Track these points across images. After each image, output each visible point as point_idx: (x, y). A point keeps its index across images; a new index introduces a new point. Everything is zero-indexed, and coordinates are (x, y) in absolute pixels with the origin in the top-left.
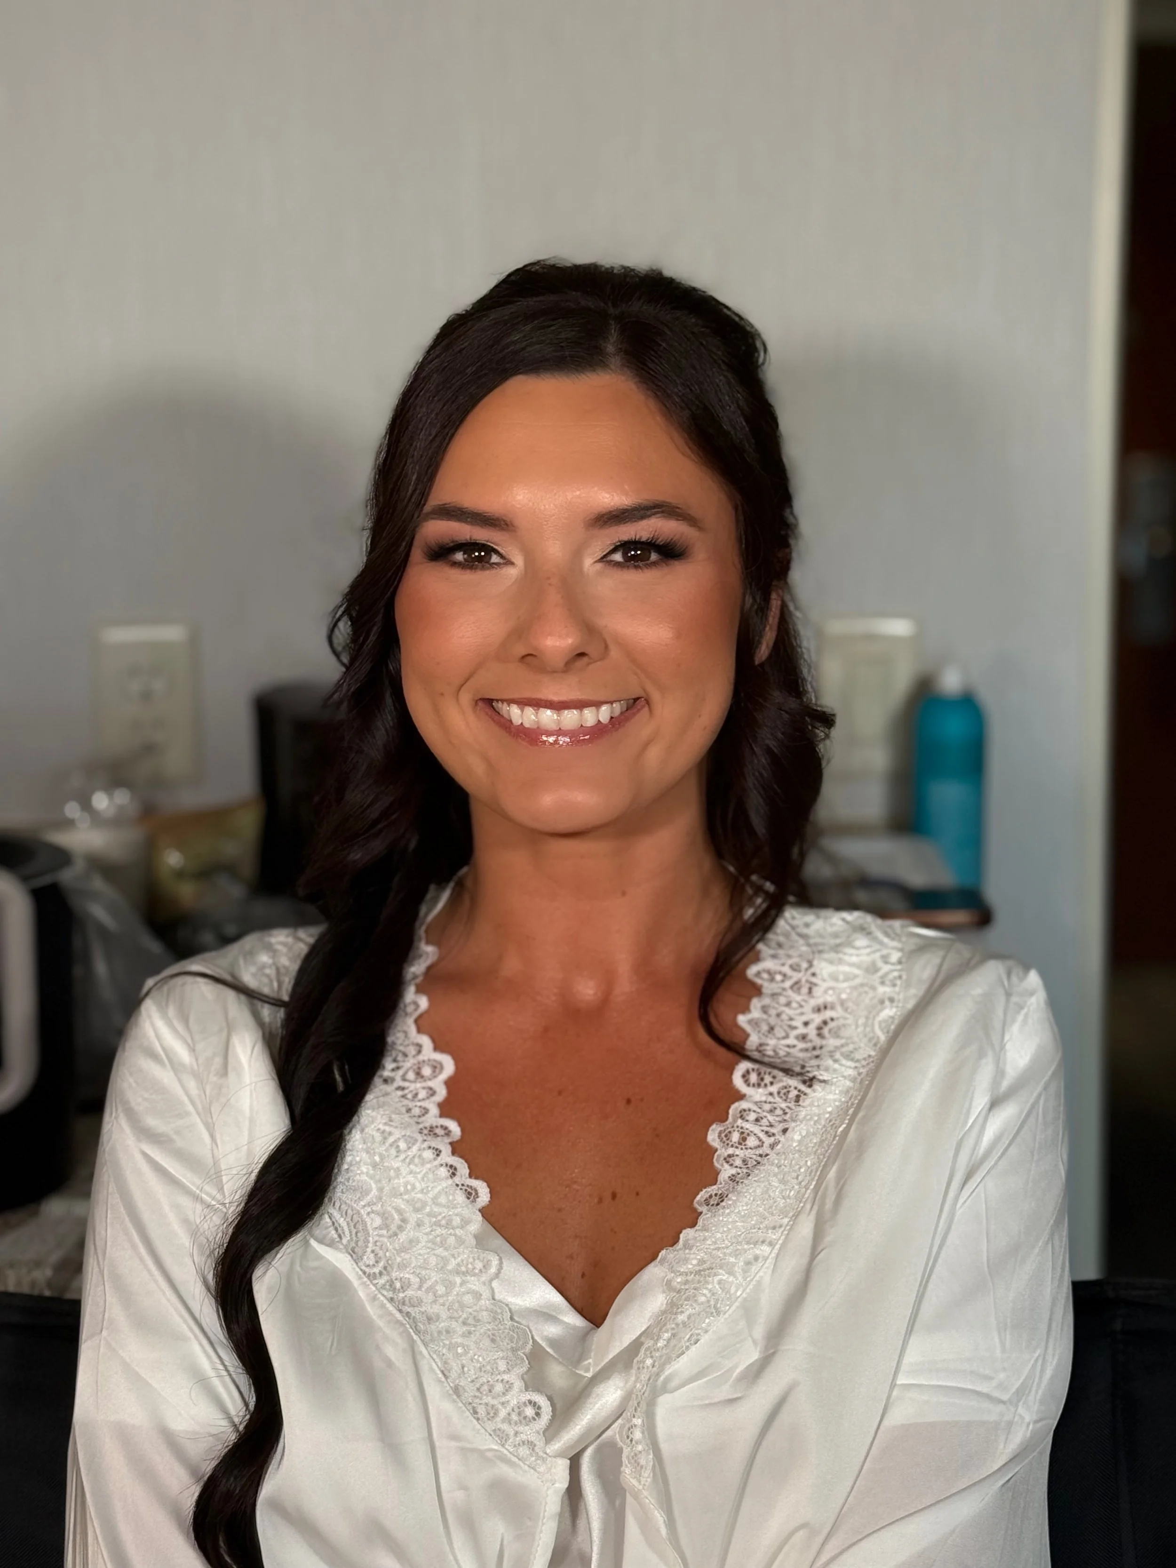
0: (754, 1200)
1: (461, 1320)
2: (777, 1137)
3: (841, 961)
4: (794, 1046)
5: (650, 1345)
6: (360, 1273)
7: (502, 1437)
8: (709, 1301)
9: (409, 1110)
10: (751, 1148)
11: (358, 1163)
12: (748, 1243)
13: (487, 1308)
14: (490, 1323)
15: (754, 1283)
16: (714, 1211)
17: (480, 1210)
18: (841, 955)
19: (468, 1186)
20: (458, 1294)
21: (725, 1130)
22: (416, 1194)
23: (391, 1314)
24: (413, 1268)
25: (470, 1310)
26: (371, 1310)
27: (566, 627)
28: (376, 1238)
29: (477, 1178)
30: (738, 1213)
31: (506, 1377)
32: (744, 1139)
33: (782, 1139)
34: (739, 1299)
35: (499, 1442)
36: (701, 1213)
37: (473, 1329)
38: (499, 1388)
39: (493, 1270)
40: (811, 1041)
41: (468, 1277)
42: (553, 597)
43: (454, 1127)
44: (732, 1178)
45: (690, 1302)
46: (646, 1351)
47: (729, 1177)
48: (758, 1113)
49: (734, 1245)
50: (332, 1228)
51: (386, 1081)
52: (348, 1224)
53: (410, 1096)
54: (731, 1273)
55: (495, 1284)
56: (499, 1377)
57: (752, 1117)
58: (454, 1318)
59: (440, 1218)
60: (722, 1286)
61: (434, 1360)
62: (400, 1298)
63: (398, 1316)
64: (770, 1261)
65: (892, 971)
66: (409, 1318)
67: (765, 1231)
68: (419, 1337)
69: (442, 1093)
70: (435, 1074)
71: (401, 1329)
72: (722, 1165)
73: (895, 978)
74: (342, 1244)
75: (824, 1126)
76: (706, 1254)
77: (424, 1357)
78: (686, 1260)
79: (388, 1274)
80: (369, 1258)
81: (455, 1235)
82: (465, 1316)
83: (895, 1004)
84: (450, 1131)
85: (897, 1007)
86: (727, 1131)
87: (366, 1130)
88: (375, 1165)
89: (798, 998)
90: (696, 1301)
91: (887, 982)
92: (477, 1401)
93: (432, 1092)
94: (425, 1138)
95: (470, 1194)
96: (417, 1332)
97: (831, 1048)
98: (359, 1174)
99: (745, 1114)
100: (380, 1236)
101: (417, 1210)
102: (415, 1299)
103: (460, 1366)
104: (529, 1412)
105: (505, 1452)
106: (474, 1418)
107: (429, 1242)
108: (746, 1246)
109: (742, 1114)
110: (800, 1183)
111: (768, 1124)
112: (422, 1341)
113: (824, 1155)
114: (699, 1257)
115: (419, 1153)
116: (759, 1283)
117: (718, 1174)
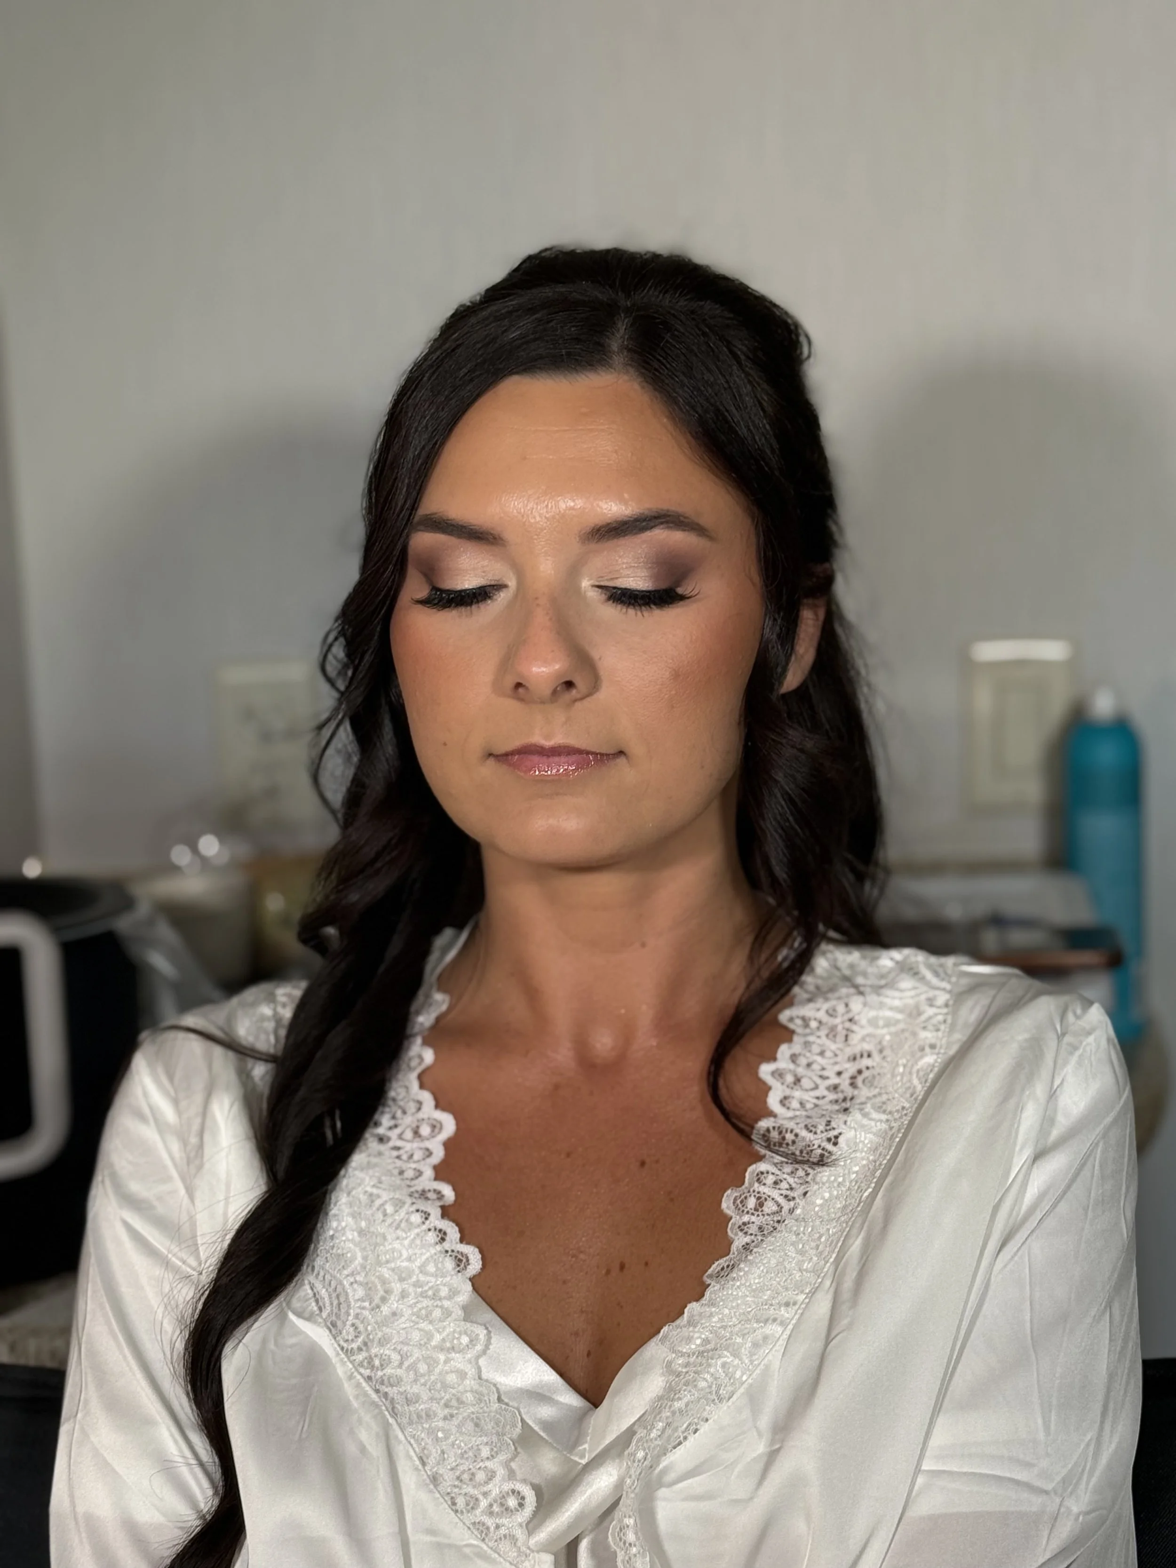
0: (767, 1272)
1: (443, 1402)
2: (798, 1200)
3: (882, 1005)
4: (824, 1097)
5: (642, 1435)
6: (338, 1349)
7: (481, 1529)
8: (710, 1387)
9: (401, 1173)
10: (768, 1215)
11: (344, 1229)
12: (758, 1321)
13: (472, 1388)
14: (475, 1405)
15: (762, 1367)
16: (723, 1283)
17: (470, 1279)
18: (882, 999)
19: (458, 1252)
20: (440, 1374)
21: (741, 1196)
22: (402, 1261)
23: (366, 1395)
24: (394, 1344)
25: (454, 1391)
26: (349, 1389)
27: (553, 651)
28: (358, 1311)
29: (468, 1243)
30: (749, 1286)
31: (489, 1464)
32: (761, 1205)
33: (802, 1203)
34: (745, 1386)
35: (479, 1536)
36: (709, 1285)
37: (456, 1412)
38: (481, 1476)
39: (479, 1347)
40: (842, 1092)
41: (453, 1355)
42: (541, 618)
43: (449, 1193)
44: (746, 1247)
45: (689, 1388)
46: (638, 1442)
47: (743, 1246)
48: (777, 1175)
49: (743, 1322)
50: (313, 1299)
51: (381, 1139)
52: (330, 1296)
53: (405, 1157)
54: (736, 1354)
55: (482, 1362)
56: (481, 1464)
57: (770, 1179)
58: (436, 1399)
59: (426, 1288)
60: (726, 1370)
61: (411, 1445)
62: (377, 1377)
63: (374, 1396)
64: (782, 1342)
65: (936, 1015)
66: (386, 1399)
67: (777, 1307)
68: (396, 1420)
69: (439, 1154)
70: (433, 1134)
71: (377, 1411)
72: (736, 1234)
73: (940, 1023)
74: (322, 1317)
75: (849, 1189)
76: (711, 1333)
77: (400, 1442)
78: (689, 1340)
79: (368, 1350)
80: (348, 1332)
81: (442, 1307)
82: (447, 1397)
83: (937, 1051)
84: (443, 1196)
85: (938, 1054)
86: (743, 1197)
87: (354, 1193)
88: (361, 1232)
89: (833, 1047)
90: (696, 1386)
91: (930, 1027)
92: (456, 1490)
93: (429, 1153)
94: (414, 1200)
95: (460, 1261)
96: (394, 1413)
97: (863, 1099)
98: (345, 1241)
99: (762, 1177)
100: (364, 1308)
101: (401, 1280)
102: (395, 1378)
103: (439, 1452)
104: (512, 1502)
105: (485, 1547)
106: (452, 1510)
107: (413, 1314)
108: (755, 1325)
109: (759, 1178)
110: (821, 1253)
111: (787, 1186)
112: (399, 1425)
113: (847, 1223)
114: (703, 1336)
115: (407, 1216)
116: (767, 1367)
117: (732, 1243)
